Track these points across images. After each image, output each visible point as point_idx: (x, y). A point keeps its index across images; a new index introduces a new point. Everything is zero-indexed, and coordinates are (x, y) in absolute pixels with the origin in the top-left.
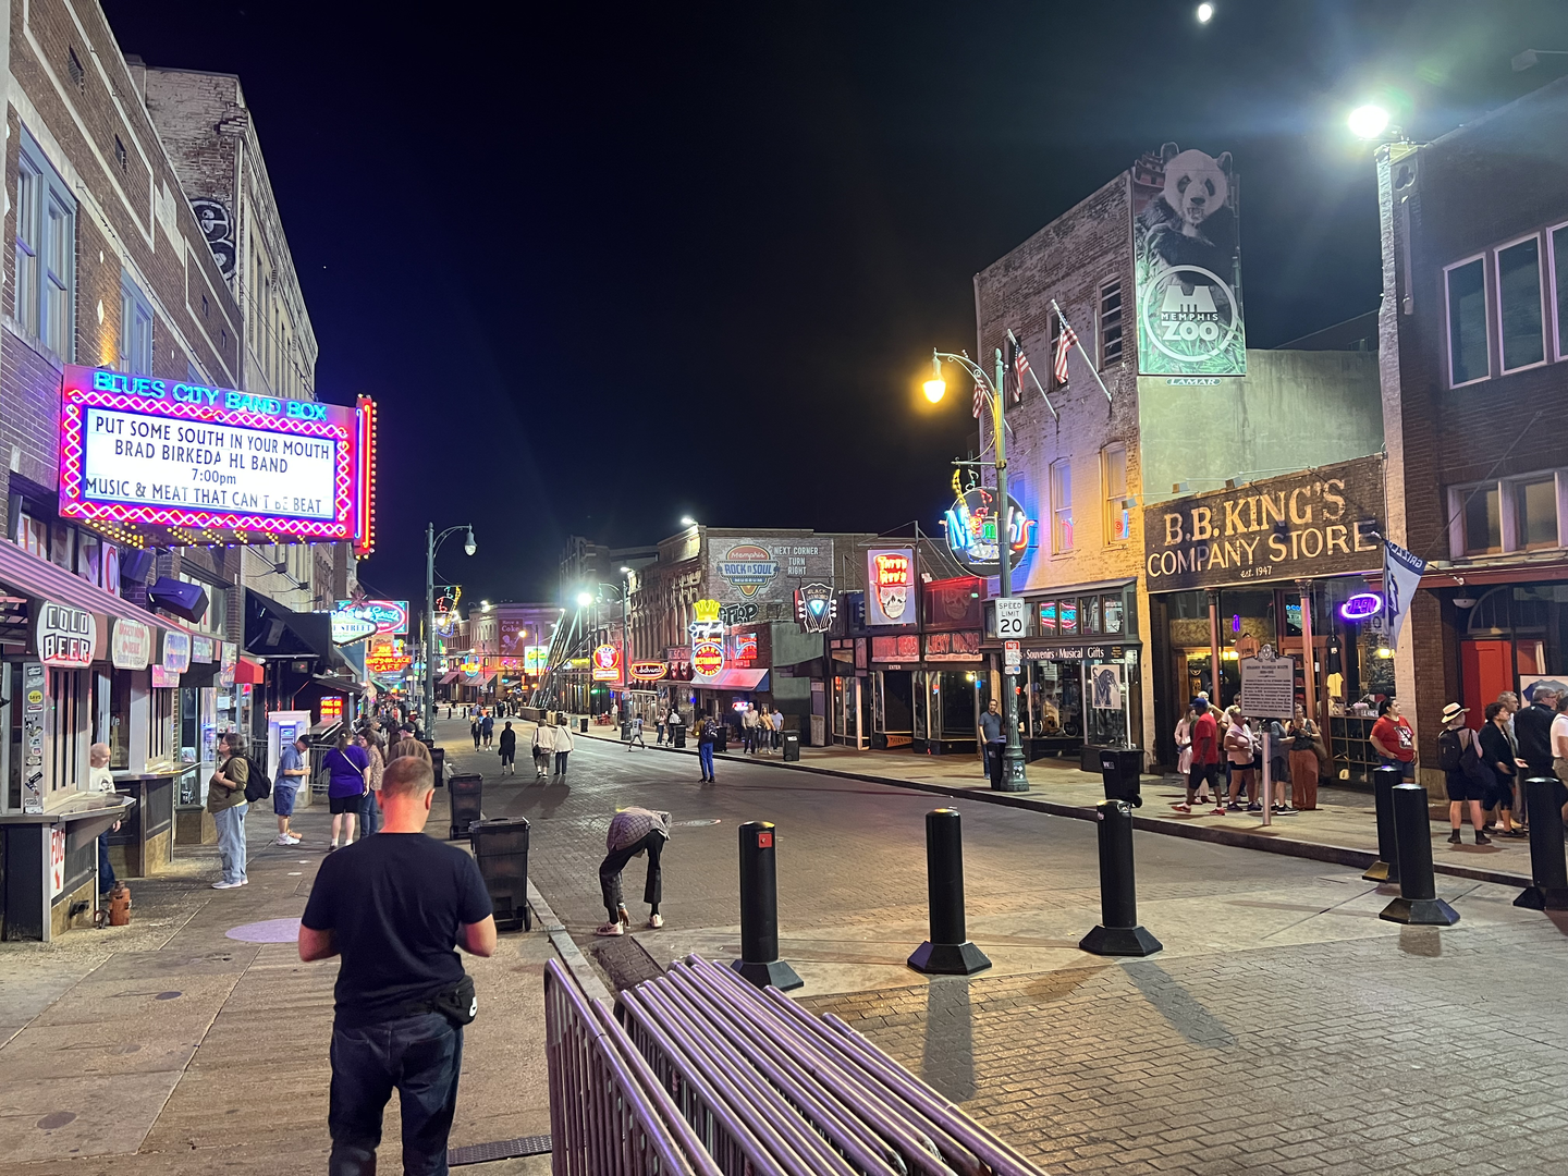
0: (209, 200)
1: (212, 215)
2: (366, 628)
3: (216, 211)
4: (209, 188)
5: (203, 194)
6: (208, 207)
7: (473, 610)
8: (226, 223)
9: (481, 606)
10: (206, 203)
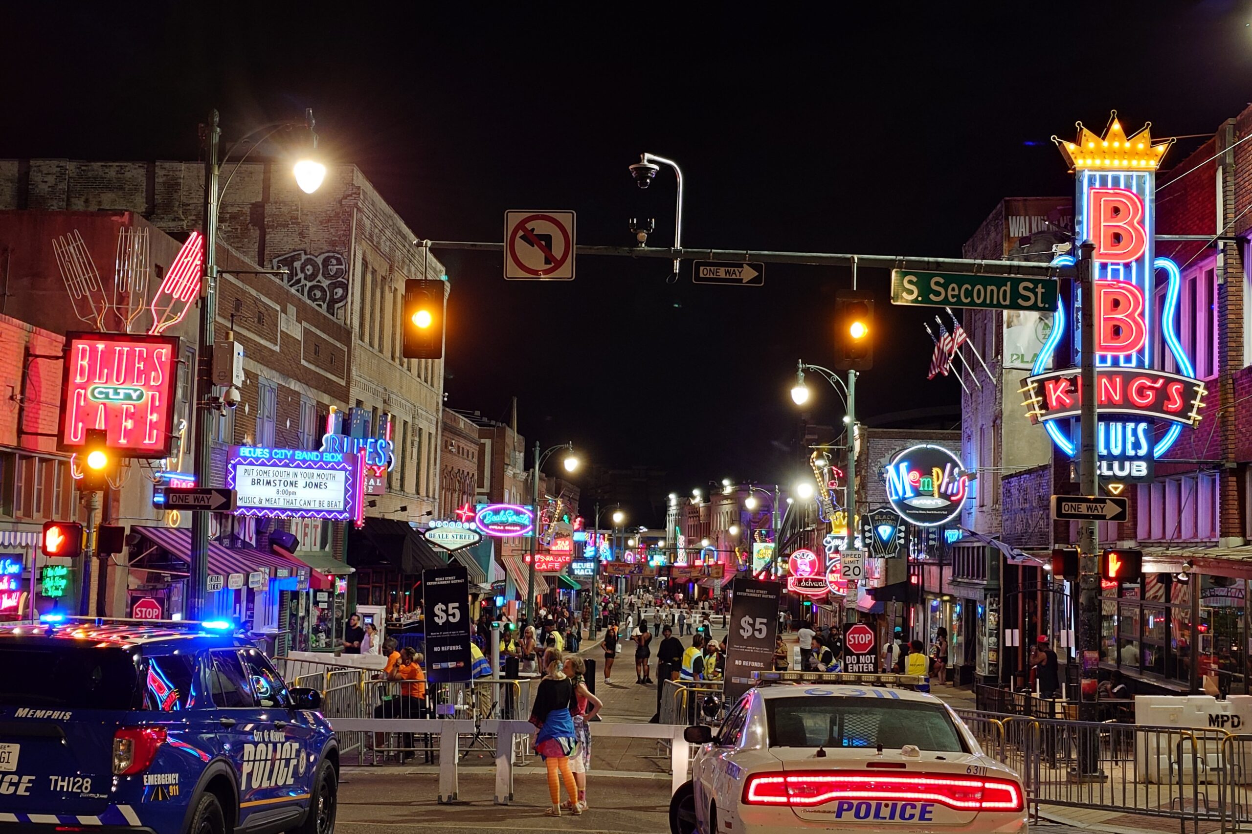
0: (333, 252)
1: (334, 262)
2: (472, 537)
3: (338, 259)
4: (333, 244)
5: (330, 248)
6: (333, 257)
7: (712, 492)
8: (343, 267)
9: (722, 487)
10: (331, 254)
